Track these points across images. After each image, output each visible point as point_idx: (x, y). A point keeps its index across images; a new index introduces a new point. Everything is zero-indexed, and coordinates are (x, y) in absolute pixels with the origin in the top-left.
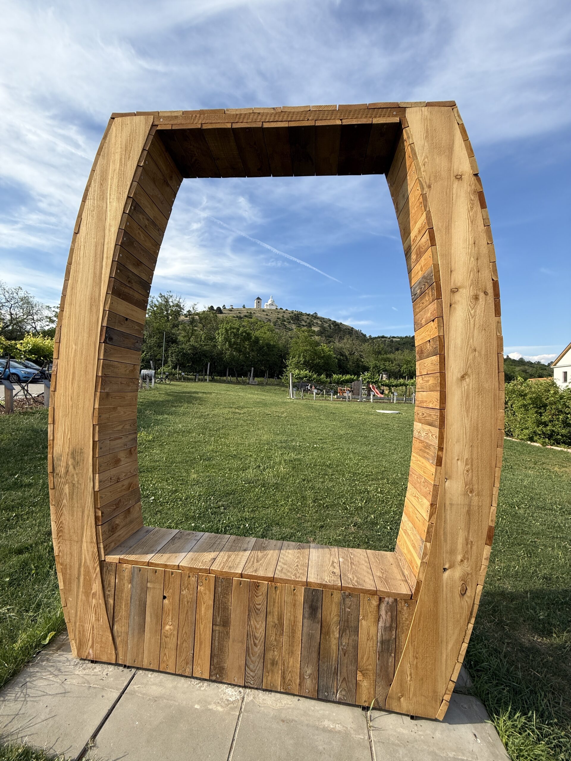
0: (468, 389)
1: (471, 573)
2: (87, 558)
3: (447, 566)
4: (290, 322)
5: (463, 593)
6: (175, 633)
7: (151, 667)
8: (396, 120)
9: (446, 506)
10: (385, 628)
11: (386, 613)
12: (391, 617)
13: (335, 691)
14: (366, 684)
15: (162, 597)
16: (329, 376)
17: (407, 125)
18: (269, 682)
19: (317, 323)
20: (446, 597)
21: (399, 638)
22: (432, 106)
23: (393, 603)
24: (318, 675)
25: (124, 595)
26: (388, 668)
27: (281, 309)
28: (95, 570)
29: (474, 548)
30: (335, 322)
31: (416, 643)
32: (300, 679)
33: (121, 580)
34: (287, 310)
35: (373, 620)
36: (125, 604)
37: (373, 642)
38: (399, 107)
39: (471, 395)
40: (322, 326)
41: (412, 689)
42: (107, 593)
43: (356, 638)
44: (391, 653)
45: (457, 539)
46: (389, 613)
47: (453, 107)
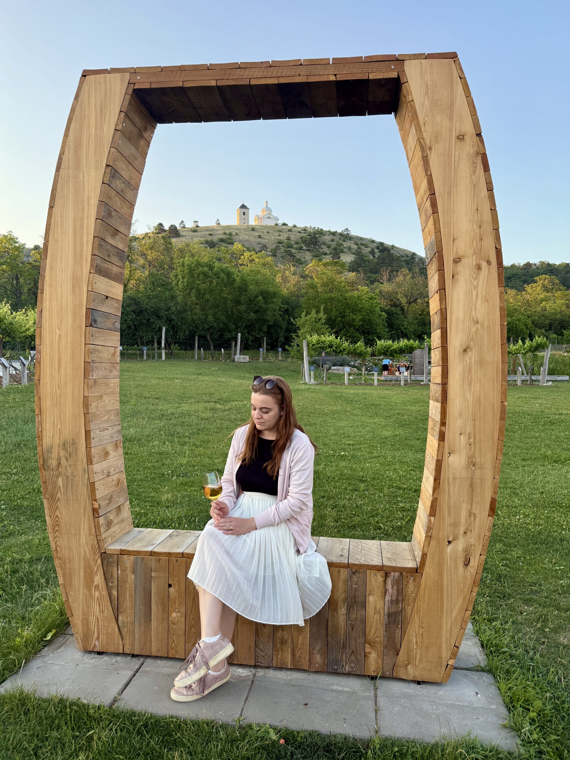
0: (470, 363)
1: (474, 545)
2: (87, 550)
3: (450, 539)
4: (301, 248)
5: (467, 563)
6: (183, 619)
7: (159, 654)
8: (394, 75)
9: (450, 480)
10: (392, 602)
11: (393, 587)
12: (398, 590)
13: (345, 664)
14: (374, 655)
15: (167, 585)
16: (370, 342)
17: (405, 80)
18: (279, 660)
19: (349, 248)
20: (451, 569)
21: (405, 610)
22: (432, 58)
23: (398, 577)
24: (326, 650)
25: (127, 586)
26: (395, 639)
27: (284, 224)
28: (96, 562)
29: (477, 520)
30: (382, 244)
31: (421, 614)
32: (310, 655)
33: (124, 570)
34: (295, 226)
35: (380, 595)
36: (130, 596)
37: (380, 615)
38: (398, 60)
39: (473, 369)
40: (358, 253)
41: (418, 657)
42: (110, 584)
43: (364, 613)
44: (398, 625)
45: (460, 512)
46: (395, 587)
47: (454, 59)
